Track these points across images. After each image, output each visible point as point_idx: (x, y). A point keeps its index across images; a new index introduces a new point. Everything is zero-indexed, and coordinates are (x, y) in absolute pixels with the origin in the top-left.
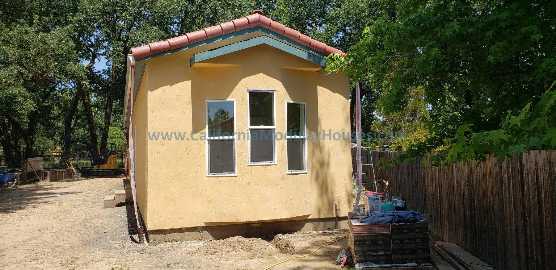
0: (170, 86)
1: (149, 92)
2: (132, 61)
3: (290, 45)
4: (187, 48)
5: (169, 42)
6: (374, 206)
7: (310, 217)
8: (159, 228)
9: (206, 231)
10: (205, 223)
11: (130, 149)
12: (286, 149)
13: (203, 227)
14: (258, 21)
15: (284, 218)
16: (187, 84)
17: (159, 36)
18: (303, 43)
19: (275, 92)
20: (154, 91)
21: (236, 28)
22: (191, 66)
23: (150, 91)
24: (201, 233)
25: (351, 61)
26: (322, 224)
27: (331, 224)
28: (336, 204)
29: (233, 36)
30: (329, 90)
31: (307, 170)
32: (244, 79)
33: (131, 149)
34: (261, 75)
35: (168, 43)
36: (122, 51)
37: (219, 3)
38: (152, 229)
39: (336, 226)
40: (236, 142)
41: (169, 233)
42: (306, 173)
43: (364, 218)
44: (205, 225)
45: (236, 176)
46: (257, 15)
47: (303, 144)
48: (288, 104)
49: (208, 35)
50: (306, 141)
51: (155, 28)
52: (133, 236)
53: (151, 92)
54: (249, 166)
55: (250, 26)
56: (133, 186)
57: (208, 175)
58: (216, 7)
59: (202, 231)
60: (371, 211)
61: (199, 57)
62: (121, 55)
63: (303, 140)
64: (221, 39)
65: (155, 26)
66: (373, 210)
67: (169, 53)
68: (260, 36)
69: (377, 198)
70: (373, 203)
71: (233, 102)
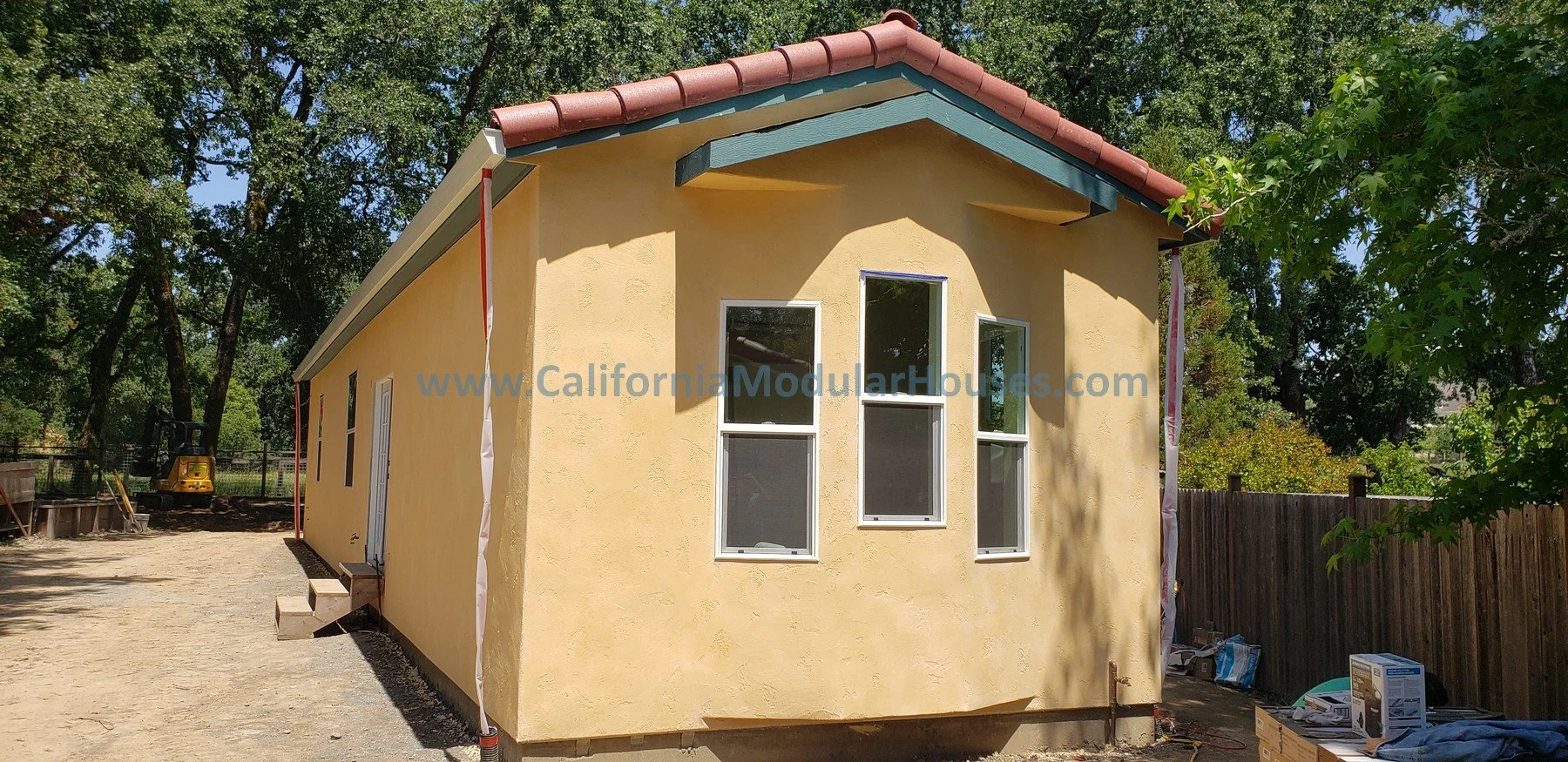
0: (611, 247)
1: (541, 264)
2: (495, 151)
3: (1004, 130)
4: (676, 122)
5: (619, 95)
6: (1402, 696)
7: (1034, 706)
8: (555, 736)
9: (706, 747)
10: (706, 720)
11: (483, 454)
12: (973, 475)
13: (699, 733)
14: (902, 46)
15: (965, 709)
16: (665, 243)
18: (1033, 128)
19: (945, 284)
20: (557, 262)
21: (833, 65)
22: (678, 183)
23: (545, 259)
24: (689, 752)
25: (1267, 186)
26: (1066, 729)
27: (1096, 727)
28: (1111, 664)
29: (820, 92)
30: (1097, 287)
31: (1031, 542)
32: (851, 234)
33: (486, 456)
34: (906, 223)
35: (615, 99)
38: (534, 739)
39: (1110, 735)
40: (818, 445)
41: (586, 752)
42: (1026, 559)
44: (704, 726)
45: (816, 562)
46: (897, 26)
47: (1019, 461)
48: (985, 327)
49: (744, 81)
50: (1029, 454)
51: (405, 86)
53: (549, 262)
54: (861, 528)
55: (875, 59)
56: (482, 584)
57: (719, 555)
59: (692, 747)
60: (1390, 715)
61: (723, 152)
63: (1023, 444)
64: (781, 98)
65: (403, 78)
66: (1399, 712)
67: (618, 135)
68: (915, 95)
69: (1411, 670)
70: (1400, 687)
71: (810, 313)
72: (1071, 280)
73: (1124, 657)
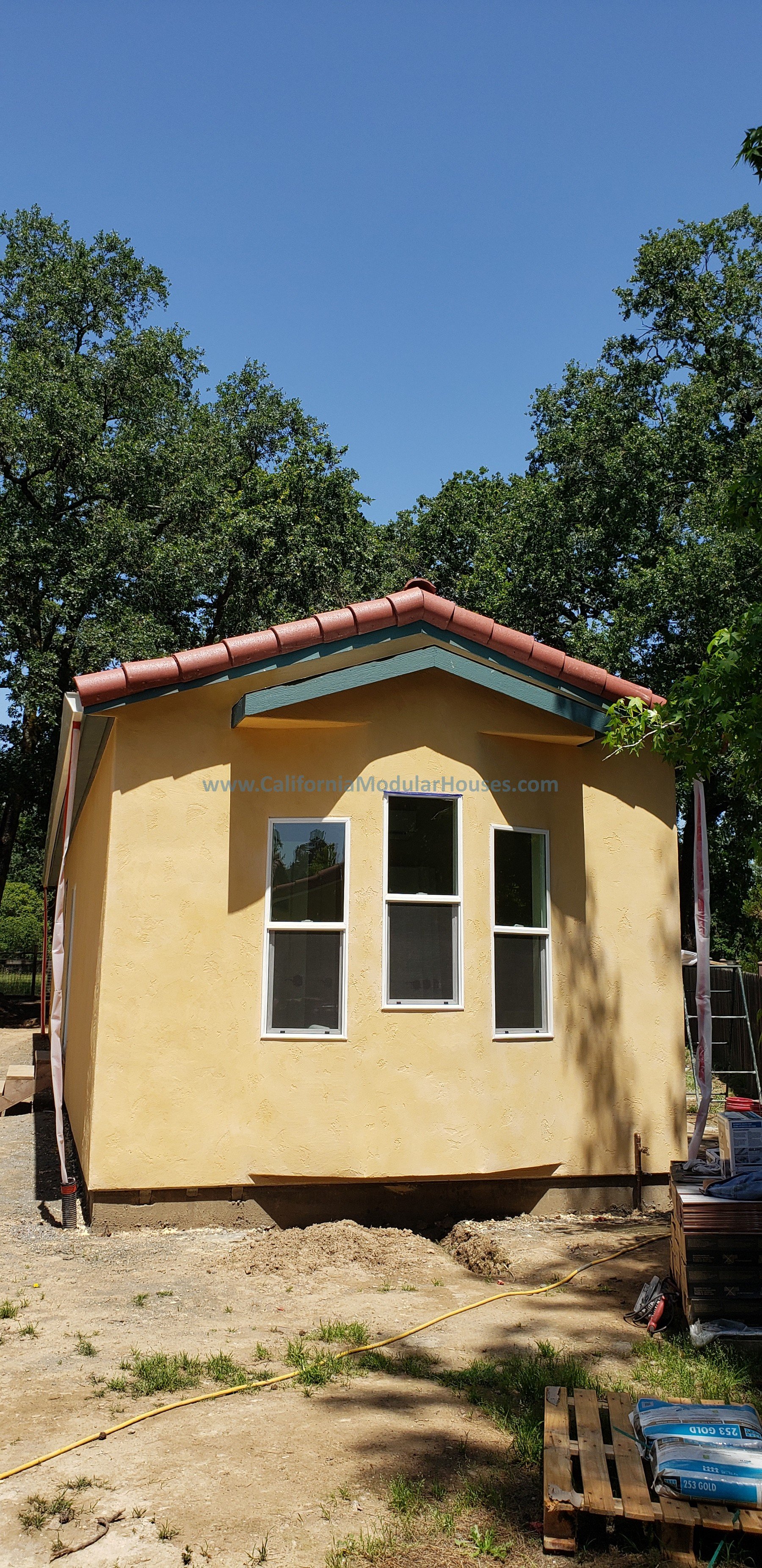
0: (175, 778)
1: (116, 795)
2: (74, 709)
3: (504, 673)
4: (226, 678)
5: (177, 661)
6: (746, 1146)
7: (559, 1172)
8: (120, 1186)
9: (253, 1201)
10: (252, 1176)
11: (53, 951)
12: (490, 964)
13: (246, 1188)
14: (420, 608)
15: (482, 1171)
16: (222, 773)
17: (157, 641)
18: (541, 668)
19: (460, 800)
20: (130, 793)
21: (360, 627)
22: (233, 727)
23: (119, 791)
24: (238, 1204)
25: (677, 719)
26: (595, 1193)
27: (622, 1195)
28: (636, 1136)
29: (351, 648)
30: (615, 798)
31: (552, 1026)
32: (375, 761)
33: (58, 953)
34: (424, 751)
35: (174, 663)
36: (53, 677)
37: (324, 552)
38: (103, 1188)
39: (637, 1202)
40: (348, 939)
41: (148, 1201)
42: (550, 1039)
43: (717, 1183)
44: (251, 1182)
45: (346, 1041)
46: (414, 595)
47: (543, 952)
48: (498, 834)
49: (282, 643)
50: (549, 943)
51: (147, 619)
52: (48, 1204)
53: (122, 793)
54: (384, 1011)
55: (397, 620)
56: (56, 1057)
57: (265, 1035)
58: (313, 561)
59: (241, 1200)
60: (736, 1162)
61: (256, 702)
62: (50, 688)
63: (544, 937)
64: (317, 655)
65: (146, 613)
66: (743, 1159)
67: (177, 691)
68: (423, 648)
69: (753, 1123)
70: (744, 1138)
71: (342, 826)
72: (589, 793)
73: (647, 1129)
